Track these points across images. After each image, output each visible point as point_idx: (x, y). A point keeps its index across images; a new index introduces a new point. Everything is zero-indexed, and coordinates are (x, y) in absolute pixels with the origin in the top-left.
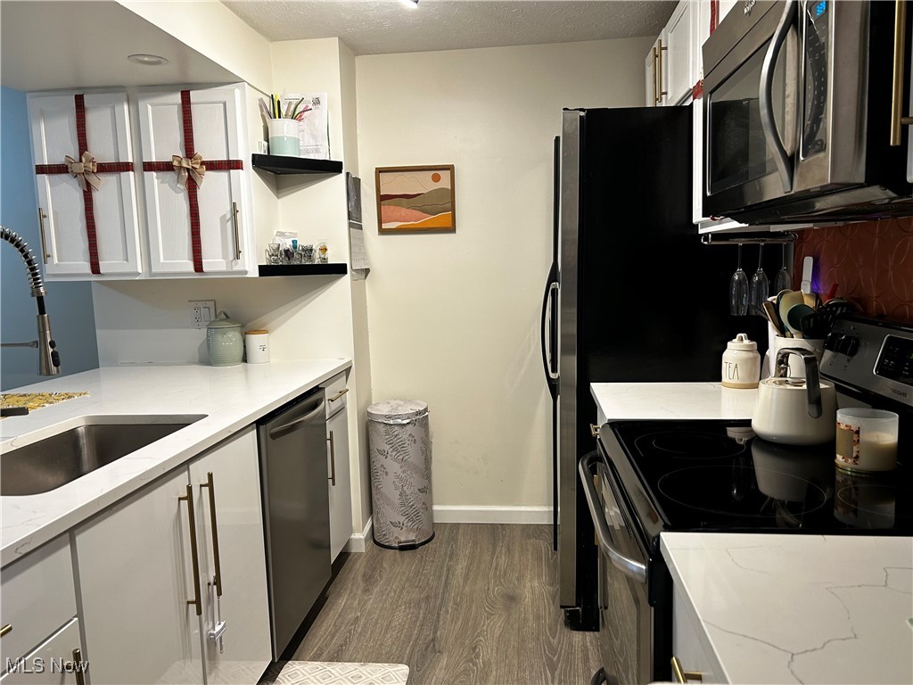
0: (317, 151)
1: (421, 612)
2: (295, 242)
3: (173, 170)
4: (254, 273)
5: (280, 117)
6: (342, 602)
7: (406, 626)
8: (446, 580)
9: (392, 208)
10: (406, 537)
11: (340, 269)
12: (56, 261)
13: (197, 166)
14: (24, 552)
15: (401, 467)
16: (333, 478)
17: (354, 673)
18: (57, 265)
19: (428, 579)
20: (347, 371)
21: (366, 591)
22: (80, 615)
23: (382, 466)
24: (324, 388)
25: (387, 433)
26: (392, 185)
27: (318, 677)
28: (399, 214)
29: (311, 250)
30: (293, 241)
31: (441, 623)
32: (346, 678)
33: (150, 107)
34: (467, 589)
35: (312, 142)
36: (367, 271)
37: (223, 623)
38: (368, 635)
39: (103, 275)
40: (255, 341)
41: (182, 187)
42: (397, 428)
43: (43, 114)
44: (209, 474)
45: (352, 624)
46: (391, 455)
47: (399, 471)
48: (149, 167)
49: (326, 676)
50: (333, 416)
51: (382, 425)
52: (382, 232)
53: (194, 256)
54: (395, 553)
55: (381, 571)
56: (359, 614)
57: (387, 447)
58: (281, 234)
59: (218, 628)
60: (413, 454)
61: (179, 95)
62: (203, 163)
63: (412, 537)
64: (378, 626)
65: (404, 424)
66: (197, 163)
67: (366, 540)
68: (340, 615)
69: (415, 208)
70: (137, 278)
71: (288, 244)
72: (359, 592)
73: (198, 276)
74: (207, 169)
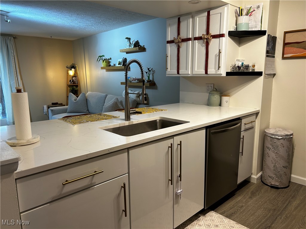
0: (256, 27)
1: (269, 214)
2: (243, 63)
3: (202, 39)
4: (224, 74)
5: (242, 15)
6: (239, 198)
7: (261, 217)
8: (286, 206)
9: (290, 48)
10: (274, 183)
11: (260, 74)
12: (169, 70)
13: (209, 37)
14: (111, 152)
15: (276, 156)
16: (242, 153)
17: (232, 225)
18: (169, 71)
19: (278, 203)
20: (257, 114)
21: (250, 198)
22: (129, 173)
23: (267, 153)
24: (242, 119)
25: (271, 141)
26: (291, 39)
27: (219, 220)
28: (292, 51)
29: (248, 66)
30: (242, 63)
31: (276, 222)
32: (228, 225)
33: (198, 18)
34: (294, 213)
35: (254, 24)
36: (274, 75)
37: (181, 190)
38: (244, 214)
39: (180, 74)
40: (225, 99)
41: (204, 45)
42: (275, 140)
43: (170, 25)
44: (180, 141)
45: (240, 207)
46: (272, 150)
47: (275, 157)
48: (196, 39)
49: (221, 221)
50: (246, 130)
51: (269, 137)
52: (284, 58)
53: (205, 68)
54: (268, 188)
55: (259, 193)
56: (244, 205)
57: (270, 146)
58: (238, 60)
59: (179, 191)
60: (282, 151)
61: (207, 13)
62: (211, 36)
63: (277, 184)
64: (249, 212)
65: (279, 139)
66: (209, 36)
67: (257, 179)
68: (236, 203)
69: (300, 48)
70: (189, 76)
71: (240, 64)
72: (248, 197)
73: (206, 75)
74: (212, 38)
